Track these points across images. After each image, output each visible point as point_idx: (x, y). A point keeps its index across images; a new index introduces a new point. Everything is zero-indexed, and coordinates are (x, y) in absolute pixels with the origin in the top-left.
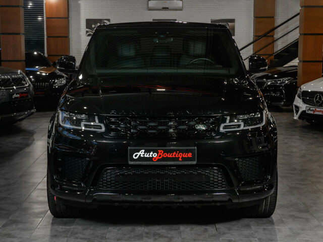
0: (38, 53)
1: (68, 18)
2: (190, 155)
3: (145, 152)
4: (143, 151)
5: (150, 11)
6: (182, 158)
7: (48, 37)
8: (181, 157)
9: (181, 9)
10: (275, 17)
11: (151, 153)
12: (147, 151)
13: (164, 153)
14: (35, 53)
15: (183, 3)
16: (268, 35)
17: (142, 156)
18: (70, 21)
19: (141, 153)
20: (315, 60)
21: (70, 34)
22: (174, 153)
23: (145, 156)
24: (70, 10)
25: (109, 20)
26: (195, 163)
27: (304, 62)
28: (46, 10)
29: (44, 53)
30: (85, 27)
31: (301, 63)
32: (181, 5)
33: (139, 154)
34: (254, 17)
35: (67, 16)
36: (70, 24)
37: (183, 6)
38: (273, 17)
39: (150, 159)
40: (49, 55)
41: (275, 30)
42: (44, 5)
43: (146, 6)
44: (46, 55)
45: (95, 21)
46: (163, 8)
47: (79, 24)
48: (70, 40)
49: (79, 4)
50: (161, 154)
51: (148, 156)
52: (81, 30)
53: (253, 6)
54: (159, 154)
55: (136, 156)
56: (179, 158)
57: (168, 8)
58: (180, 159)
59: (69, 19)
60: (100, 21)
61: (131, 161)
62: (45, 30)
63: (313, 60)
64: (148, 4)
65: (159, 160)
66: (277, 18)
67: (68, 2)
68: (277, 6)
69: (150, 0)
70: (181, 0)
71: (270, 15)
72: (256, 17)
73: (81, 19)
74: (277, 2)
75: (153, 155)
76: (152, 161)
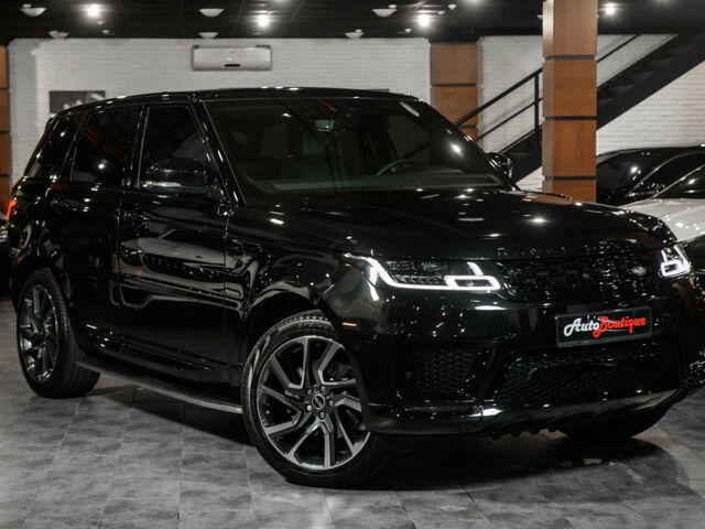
1: (7, 88)
3: (582, 323)
4: (579, 320)
5: (198, 73)
9: (268, 69)
10: (478, 85)
11: (591, 323)
15: (271, 53)
16: (466, 123)
17: (577, 330)
18: (12, 97)
19: (577, 325)
20: (580, 175)
21: (12, 125)
23: (583, 330)
24: (11, 71)
25: (102, 93)
27: (557, 178)
30: (48, 110)
31: (550, 183)
32: (268, 59)
33: (572, 326)
34: (432, 84)
35: (5, 86)
36: (12, 102)
37: (271, 61)
38: (474, 85)
39: (589, 334)
41: (479, 114)
43: (187, 61)
45: (72, 96)
46: (227, 65)
47: (33, 101)
48: (13, 140)
49: (33, 58)
51: (586, 329)
52: (39, 116)
53: (428, 60)
54: (603, 323)
55: (568, 331)
57: (238, 65)
59: (11, 91)
60: (83, 94)
61: (561, 341)
63: (574, 174)
64: (192, 57)
65: (604, 335)
66: (483, 86)
67: (7, 53)
68: (482, 60)
69: (196, 47)
70: (268, 47)
71: (467, 81)
72: (437, 85)
73: (39, 92)
74: (482, 50)
75: (593, 326)
76: (592, 337)
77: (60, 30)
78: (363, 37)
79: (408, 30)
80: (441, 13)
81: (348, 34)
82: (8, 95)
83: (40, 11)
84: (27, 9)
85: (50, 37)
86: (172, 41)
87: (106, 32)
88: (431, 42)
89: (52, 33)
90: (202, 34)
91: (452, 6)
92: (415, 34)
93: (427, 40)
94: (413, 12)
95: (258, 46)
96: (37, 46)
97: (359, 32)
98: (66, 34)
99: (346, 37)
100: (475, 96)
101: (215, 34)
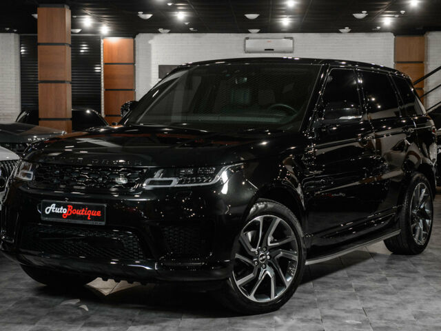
0: (91, 112)
1: (134, 64)
2: (99, 214)
3: (56, 207)
4: (54, 205)
5: (248, 54)
6: (91, 216)
7: (106, 90)
8: (89, 215)
9: (291, 52)
10: (425, 62)
11: (62, 208)
12: (58, 206)
13: (73, 209)
14: (88, 112)
15: (293, 42)
17: (53, 211)
18: (136, 69)
19: (53, 208)
21: (137, 86)
22: (83, 210)
23: (56, 211)
24: (137, 53)
26: (103, 223)
28: (104, 52)
29: (100, 112)
30: (158, 77)
32: (292, 46)
33: (50, 208)
34: (395, 62)
35: (132, 62)
36: (136, 72)
37: (294, 47)
38: (422, 62)
39: (60, 215)
40: (106, 116)
41: (425, 80)
42: (102, 46)
43: (242, 48)
44: (103, 115)
45: (171, 68)
46: (266, 50)
47: (149, 72)
48: (137, 95)
49: (150, 45)
50: (71, 210)
51: (58, 212)
52: (152, 79)
53: (393, 47)
54: (69, 210)
55: (48, 211)
56: (88, 216)
57: (273, 50)
58: (89, 218)
59: (136, 65)
62: (102, 81)
64: (245, 45)
65: (68, 217)
66: (427, 63)
67: (134, 42)
68: (427, 46)
69: (247, 38)
70: (291, 38)
71: (417, 60)
72: (397, 62)
73: (153, 66)
74: (427, 41)
75: (63, 211)
76: (62, 218)
77: (164, 28)
78: (350, 32)
79: (378, 28)
80: (397, 16)
81: (341, 30)
82: (135, 67)
83: (149, 16)
84: (141, 15)
85: (159, 32)
86: (232, 35)
87: (191, 29)
88: (395, 35)
89: (160, 30)
90: (250, 30)
91: (403, 12)
92: (383, 31)
93: (392, 34)
94: (379, 16)
95: (285, 38)
96: (152, 38)
97: (347, 29)
98: (168, 31)
99: (340, 32)
100: (423, 69)
101: (258, 30)
